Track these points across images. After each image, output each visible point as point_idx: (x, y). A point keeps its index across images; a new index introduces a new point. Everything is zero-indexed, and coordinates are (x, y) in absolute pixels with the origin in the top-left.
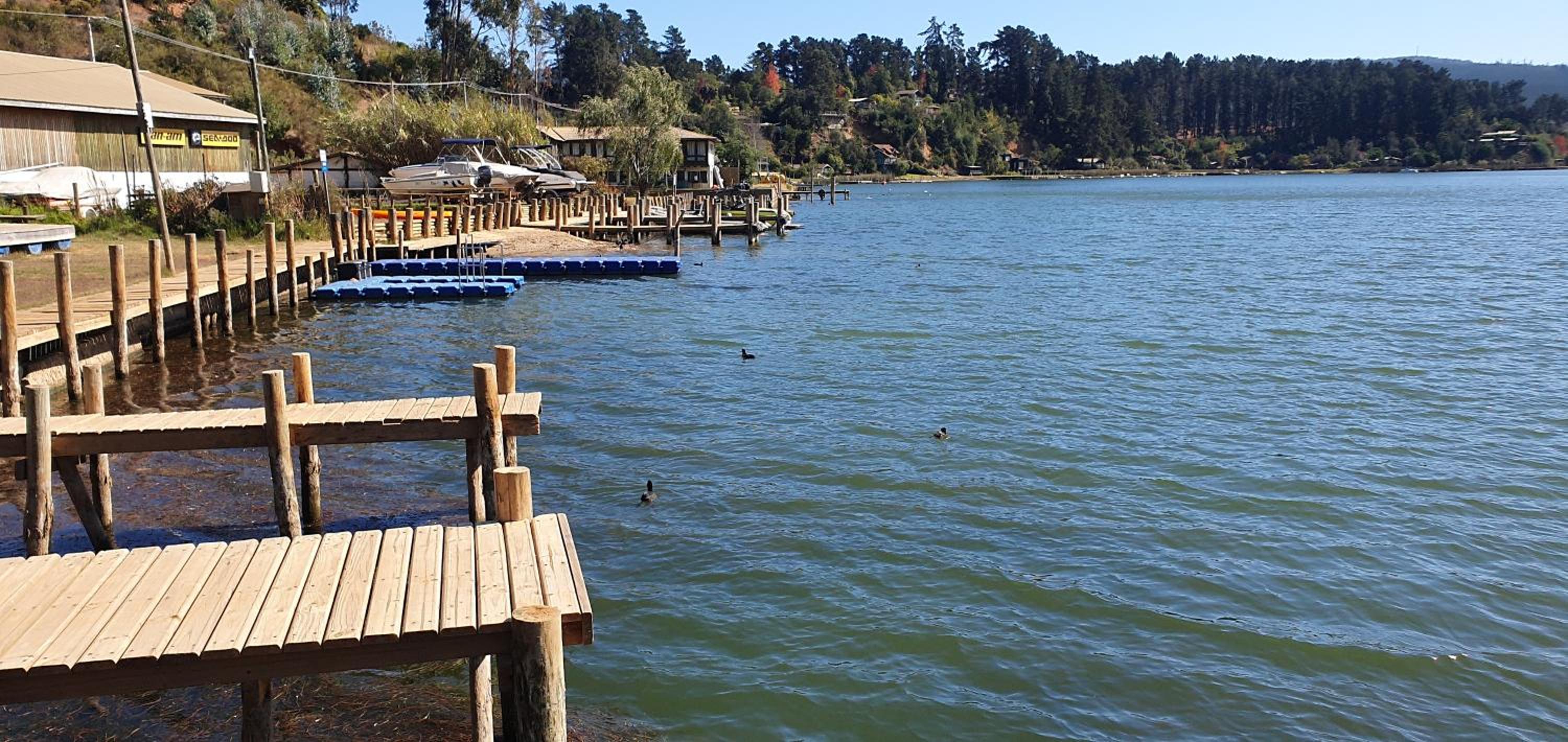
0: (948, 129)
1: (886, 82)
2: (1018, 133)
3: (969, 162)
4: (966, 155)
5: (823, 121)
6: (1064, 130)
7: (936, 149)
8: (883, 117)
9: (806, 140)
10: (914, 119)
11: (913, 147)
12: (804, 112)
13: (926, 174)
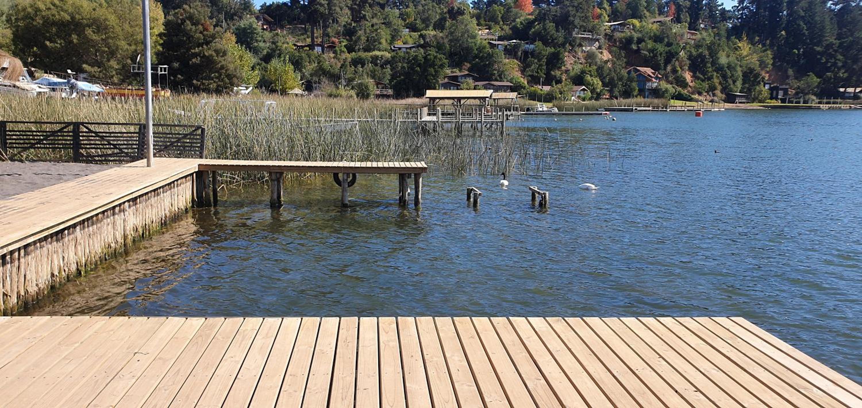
0: (710, 54)
1: (642, 8)
2: (771, 62)
3: (735, 89)
4: (730, 81)
5: (578, 41)
6: (821, 59)
7: (698, 74)
8: (640, 41)
9: (559, 59)
10: (675, 43)
11: (674, 71)
12: (557, 31)
13: (691, 100)
